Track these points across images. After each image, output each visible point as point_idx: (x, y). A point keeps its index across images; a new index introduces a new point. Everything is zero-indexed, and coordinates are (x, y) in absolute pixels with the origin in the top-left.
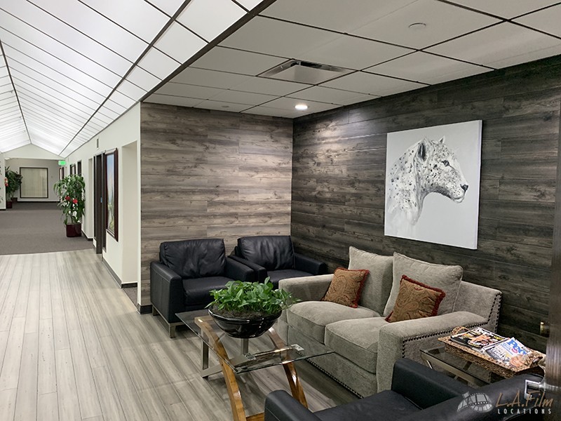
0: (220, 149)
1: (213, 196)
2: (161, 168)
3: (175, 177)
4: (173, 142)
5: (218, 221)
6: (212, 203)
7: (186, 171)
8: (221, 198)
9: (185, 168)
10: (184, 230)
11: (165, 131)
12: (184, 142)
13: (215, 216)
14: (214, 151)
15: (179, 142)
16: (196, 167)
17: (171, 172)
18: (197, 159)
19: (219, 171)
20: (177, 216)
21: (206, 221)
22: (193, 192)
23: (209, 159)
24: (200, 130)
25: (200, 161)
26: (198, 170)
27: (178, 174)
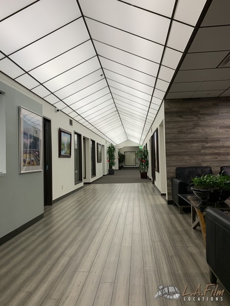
0: (207, 118)
1: (204, 144)
2: (175, 131)
3: (183, 135)
4: (181, 117)
5: (208, 157)
6: (204, 148)
7: (189, 131)
8: (209, 145)
9: (187, 129)
10: (188, 162)
11: (176, 112)
12: (186, 117)
13: (206, 154)
14: (204, 119)
15: (184, 116)
16: (193, 128)
17: (180, 132)
18: (194, 124)
19: (207, 130)
20: (184, 155)
21: (201, 157)
22: (193, 142)
23: (201, 124)
24: (195, 109)
25: (196, 125)
26: (195, 130)
27: (184, 133)
